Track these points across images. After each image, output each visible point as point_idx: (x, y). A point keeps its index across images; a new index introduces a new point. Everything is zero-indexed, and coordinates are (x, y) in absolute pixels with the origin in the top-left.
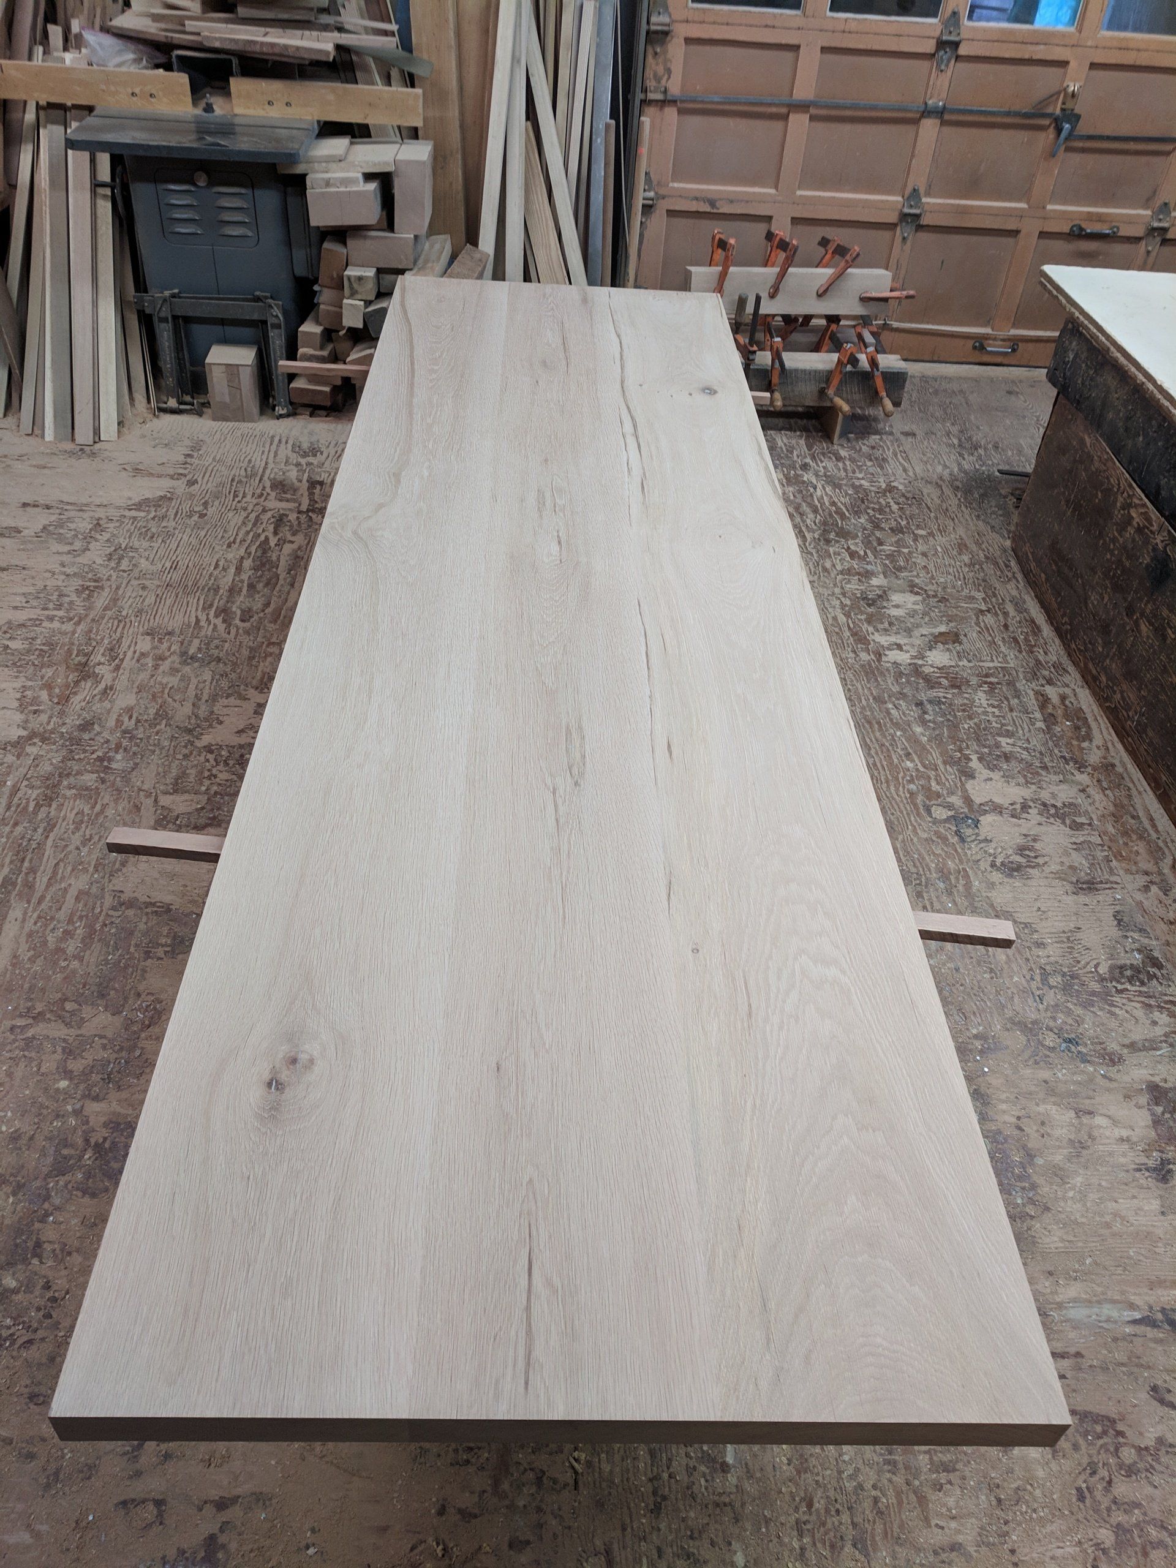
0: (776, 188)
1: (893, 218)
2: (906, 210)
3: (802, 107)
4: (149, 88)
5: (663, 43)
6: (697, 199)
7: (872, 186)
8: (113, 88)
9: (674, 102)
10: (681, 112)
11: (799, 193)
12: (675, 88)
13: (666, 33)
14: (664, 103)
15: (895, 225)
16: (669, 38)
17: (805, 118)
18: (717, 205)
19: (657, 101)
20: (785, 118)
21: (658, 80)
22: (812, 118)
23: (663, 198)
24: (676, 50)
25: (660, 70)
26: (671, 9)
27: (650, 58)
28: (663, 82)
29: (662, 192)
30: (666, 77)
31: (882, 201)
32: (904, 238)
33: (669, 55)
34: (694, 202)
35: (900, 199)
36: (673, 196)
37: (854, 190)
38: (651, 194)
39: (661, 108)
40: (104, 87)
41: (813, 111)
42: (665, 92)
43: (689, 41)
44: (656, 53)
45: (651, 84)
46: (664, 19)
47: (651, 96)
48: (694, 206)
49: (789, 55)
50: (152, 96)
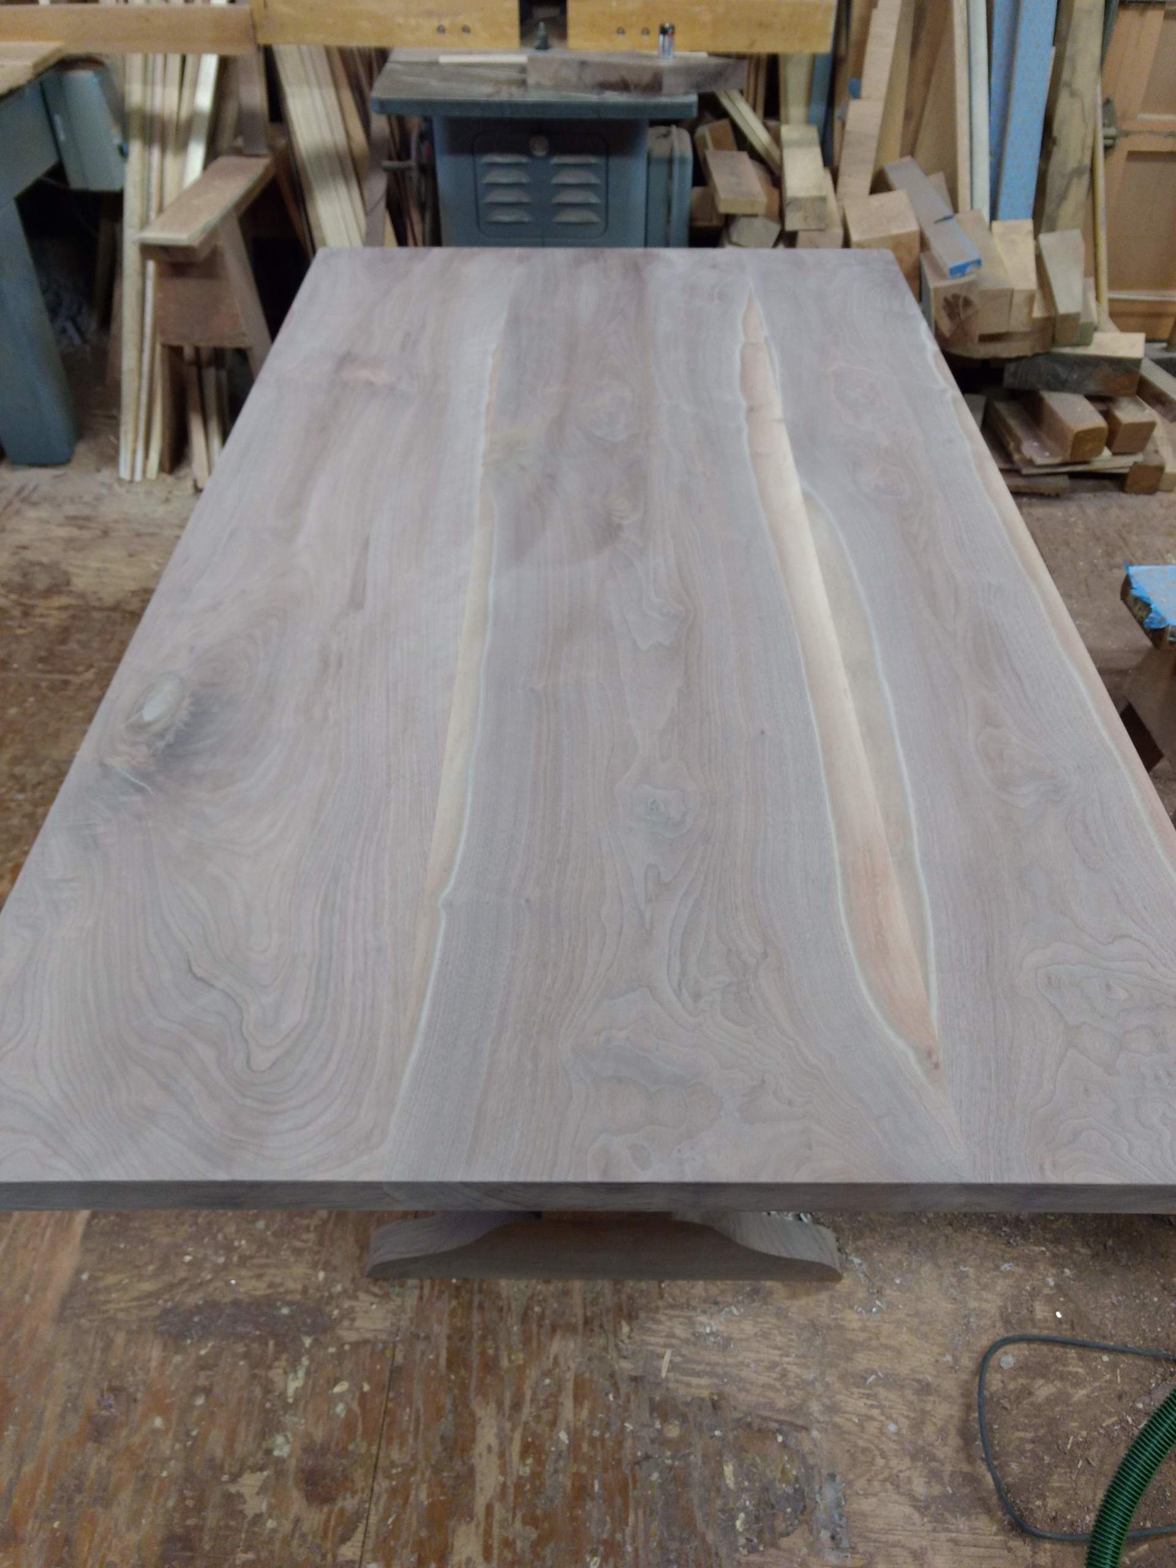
4: (462, 20)
6: (1172, 134)
8: (413, 22)
10: (1168, 15)
23: (1127, 134)
34: (1170, 140)
36: (1140, 132)
38: (1112, 131)
40: (400, 20)
48: (1167, 146)
50: (466, 30)
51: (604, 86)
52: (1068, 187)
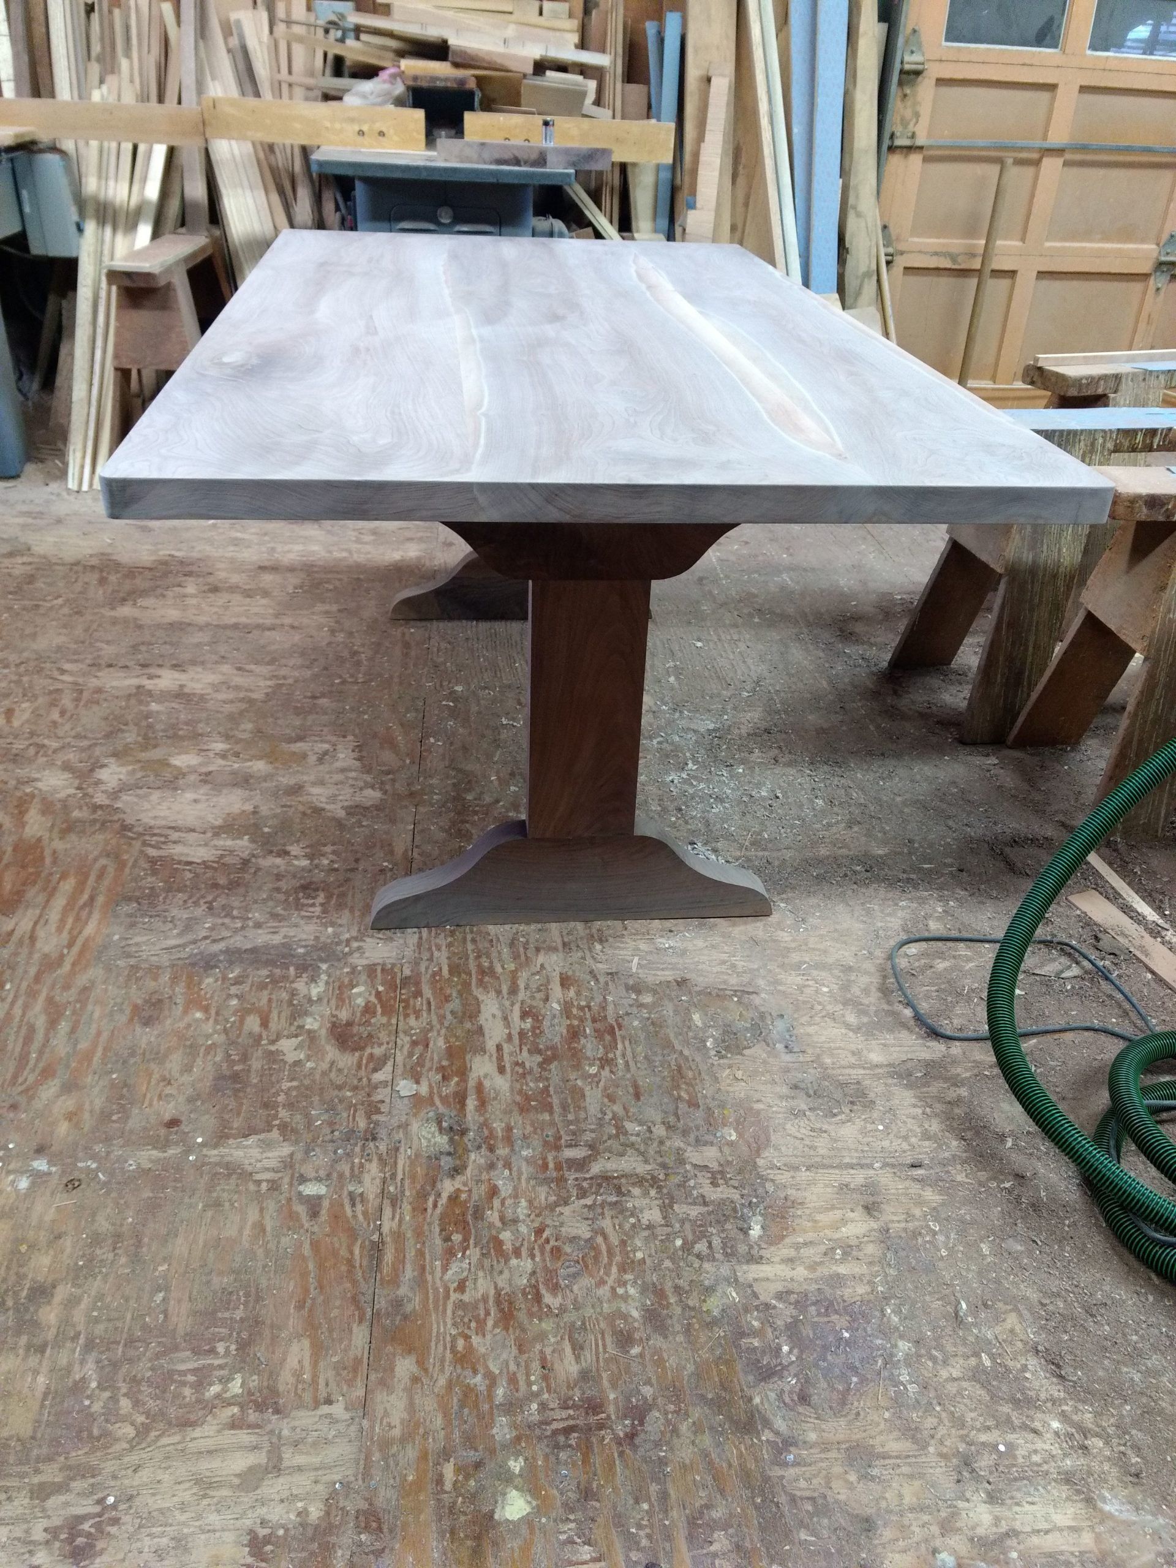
0: (1023, 240)
1: (1146, 267)
2: (1163, 259)
3: (1058, 151)
4: (379, 126)
5: (912, 84)
6: (936, 254)
7: (1127, 234)
8: (338, 126)
9: (921, 148)
10: (926, 159)
11: (1048, 244)
12: (922, 134)
13: (918, 73)
14: (910, 149)
15: (1145, 276)
16: (920, 78)
17: (1059, 161)
18: (960, 259)
19: (901, 147)
20: (1037, 163)
21: (905, 123)
22: (1066, 164)
23: (902, 253)
24: (926, 92)
25: (908, 113)
26: (923, 49)
27: (899, 102)
28: (911, 127)
29: (901, 246)
30: (914, 120)
31: (1137, 250)
32: (1158, 289)
33: (919, 98)
34: (935, 258)
35: (1154, 246)
36: (911, 252)
37: (1106, 238)
38: (890, 250)
39: (906, 156)
40: (328, 124)
41: (1068, 156)
42: (913, 136)
43: (941, 82)
44: (905, 96)
45: (898, 130)
46: (918, 57)
47: (898, 142)
48: (933, 263)
49: (1045, 96)
50: (382, 134)
51: (499, 162)
52: (861, 286)
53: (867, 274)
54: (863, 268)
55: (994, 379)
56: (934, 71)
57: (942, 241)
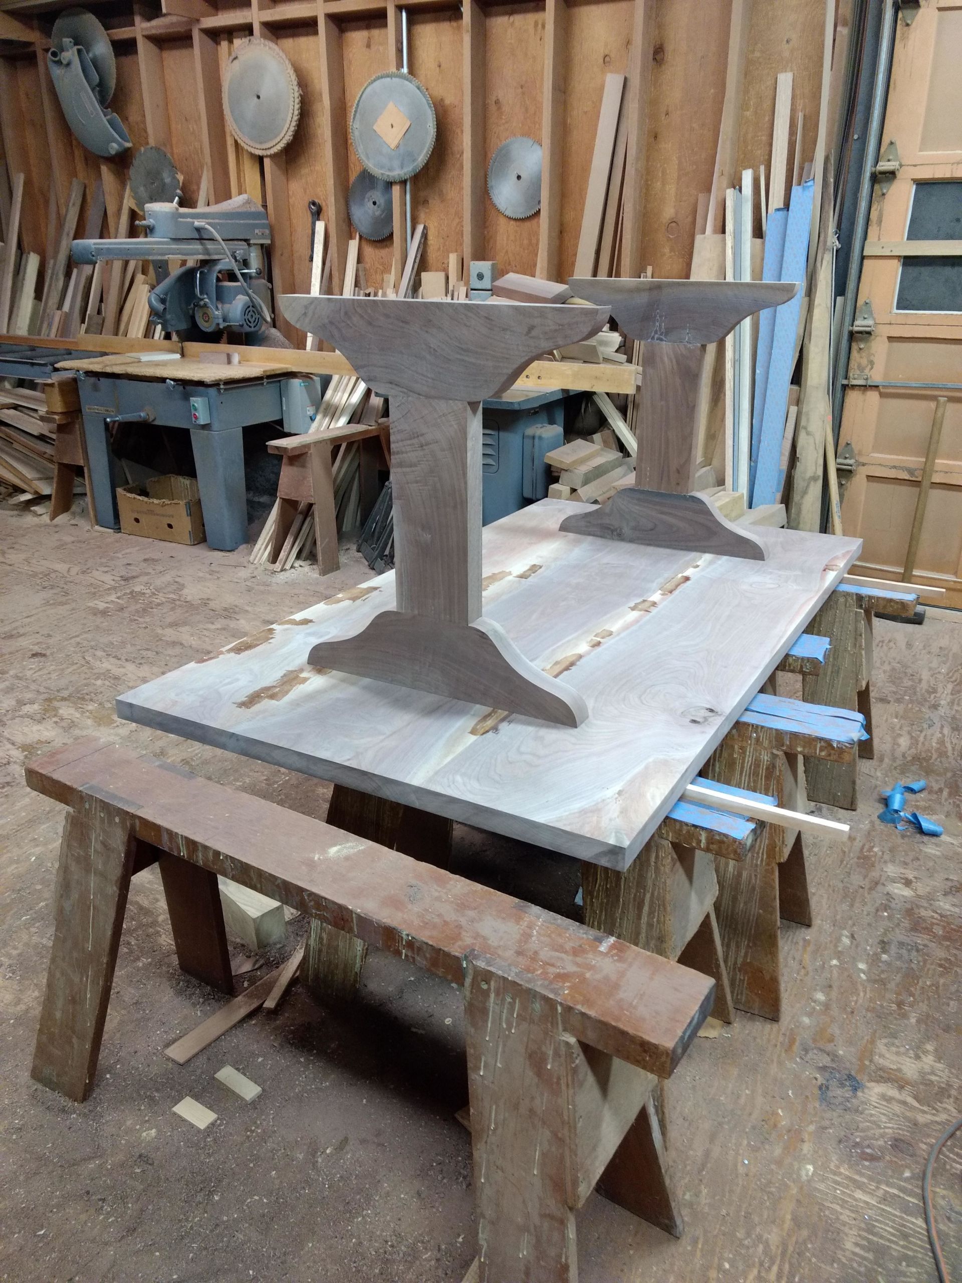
5: (866, 340)
6: (895, 467)
9: (876, 387)
10: (882, 395)
12: (877, 376)
13: (870, 333)
14: (865, 388)
16: (873, 337)
18: (916, 473)
19: (858, 386)
21: (861, 368)
23: (864, 465)
24: (879, 348)
25: (864, 362)
26: (875, 315)
27: (854, 353)
28: (867, 371)
29: (862, 460)
30: (870, 366)
33: (873, 351)
34: (893, 470)
36: (873, 465)
38: (852, 461)
39: (864, 392)
42: (868, 379)
43: (890, 339)
44: (860, 349)
45: (853, 374)
46: (870, 322)
47: (853, 382)
48: (892, 474)
53: (814, 478)
54: (809, 474)
55: (956, 574)
56: (885, 331)
57: (900, 457)
